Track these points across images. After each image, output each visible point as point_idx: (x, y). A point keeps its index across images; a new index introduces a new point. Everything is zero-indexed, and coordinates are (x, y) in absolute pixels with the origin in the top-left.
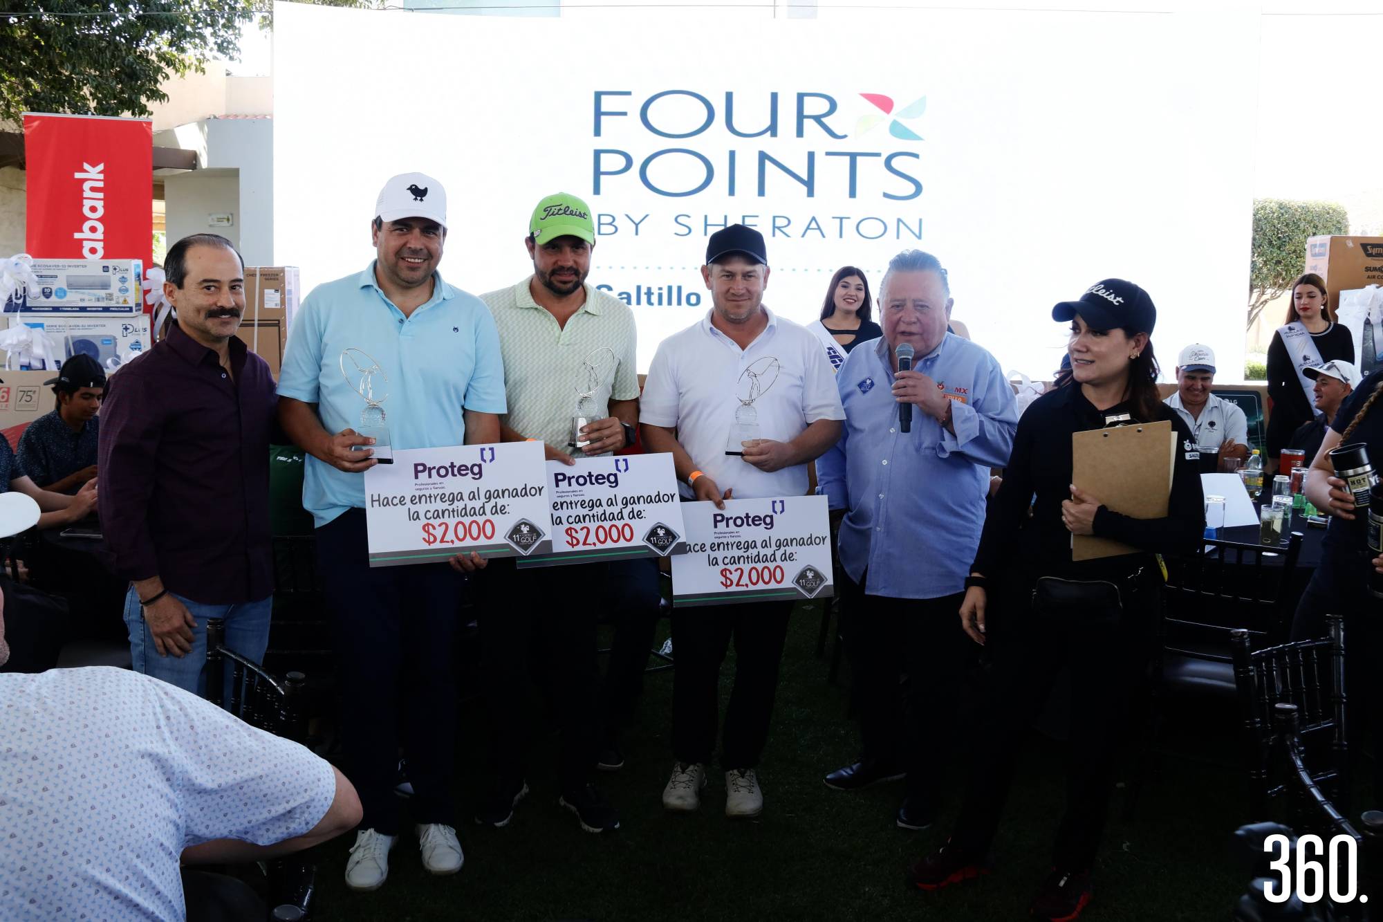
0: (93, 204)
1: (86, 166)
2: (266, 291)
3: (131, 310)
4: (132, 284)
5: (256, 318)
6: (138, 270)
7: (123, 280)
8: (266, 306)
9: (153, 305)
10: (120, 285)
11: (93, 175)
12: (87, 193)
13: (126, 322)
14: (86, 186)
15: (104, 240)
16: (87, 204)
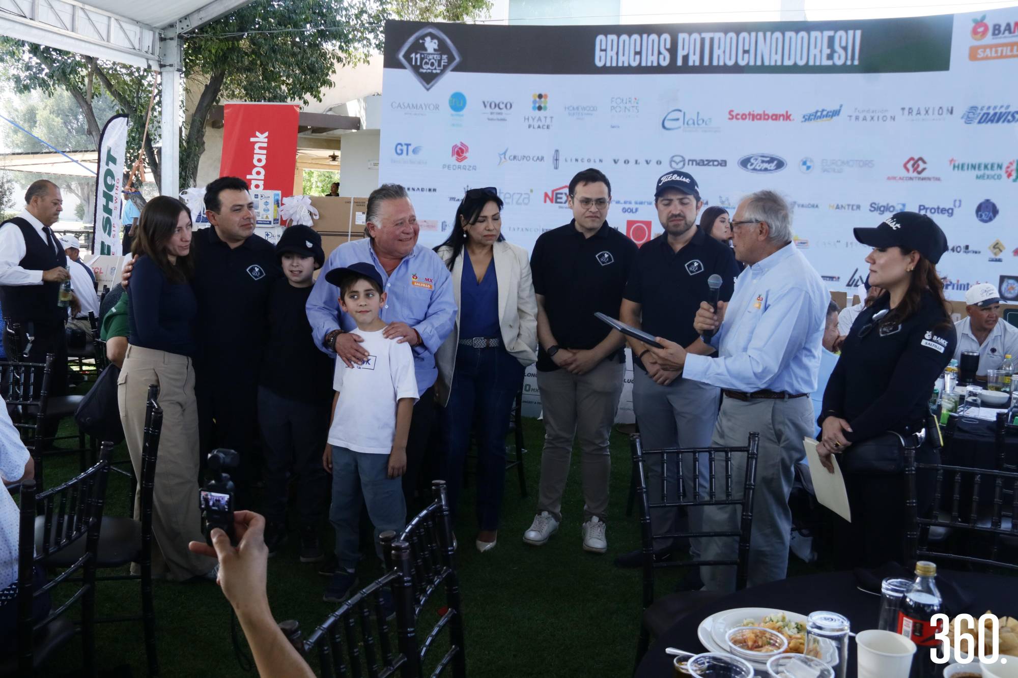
0: (260, 157)
1: (258, 134)
2: (357, 213)
3: (270, 223)
4: (271, 206)
5: (350, 231)
6: (276, 197)
7: (266, 203)
8: (357, 223)
9: (287, 220)
10: (264, 207)
11: (261, 139)
12: (257, 151)
13: (268, 230)
14: (257, 146)
15: (264, 180)
16: (256, 157)
